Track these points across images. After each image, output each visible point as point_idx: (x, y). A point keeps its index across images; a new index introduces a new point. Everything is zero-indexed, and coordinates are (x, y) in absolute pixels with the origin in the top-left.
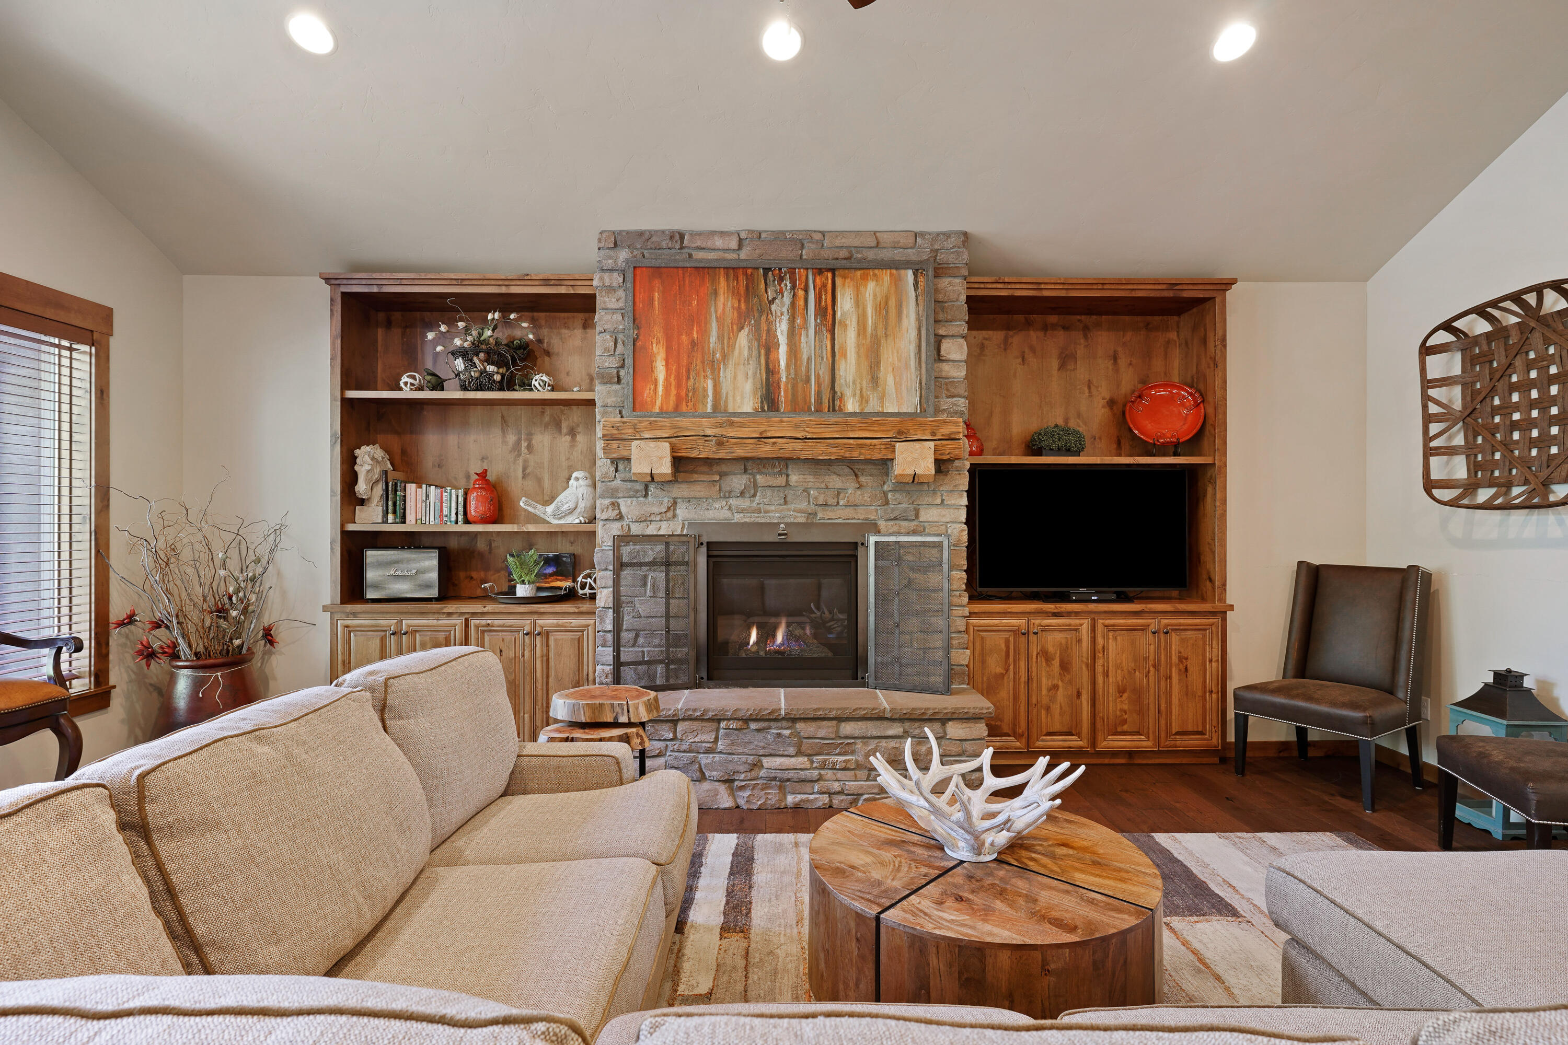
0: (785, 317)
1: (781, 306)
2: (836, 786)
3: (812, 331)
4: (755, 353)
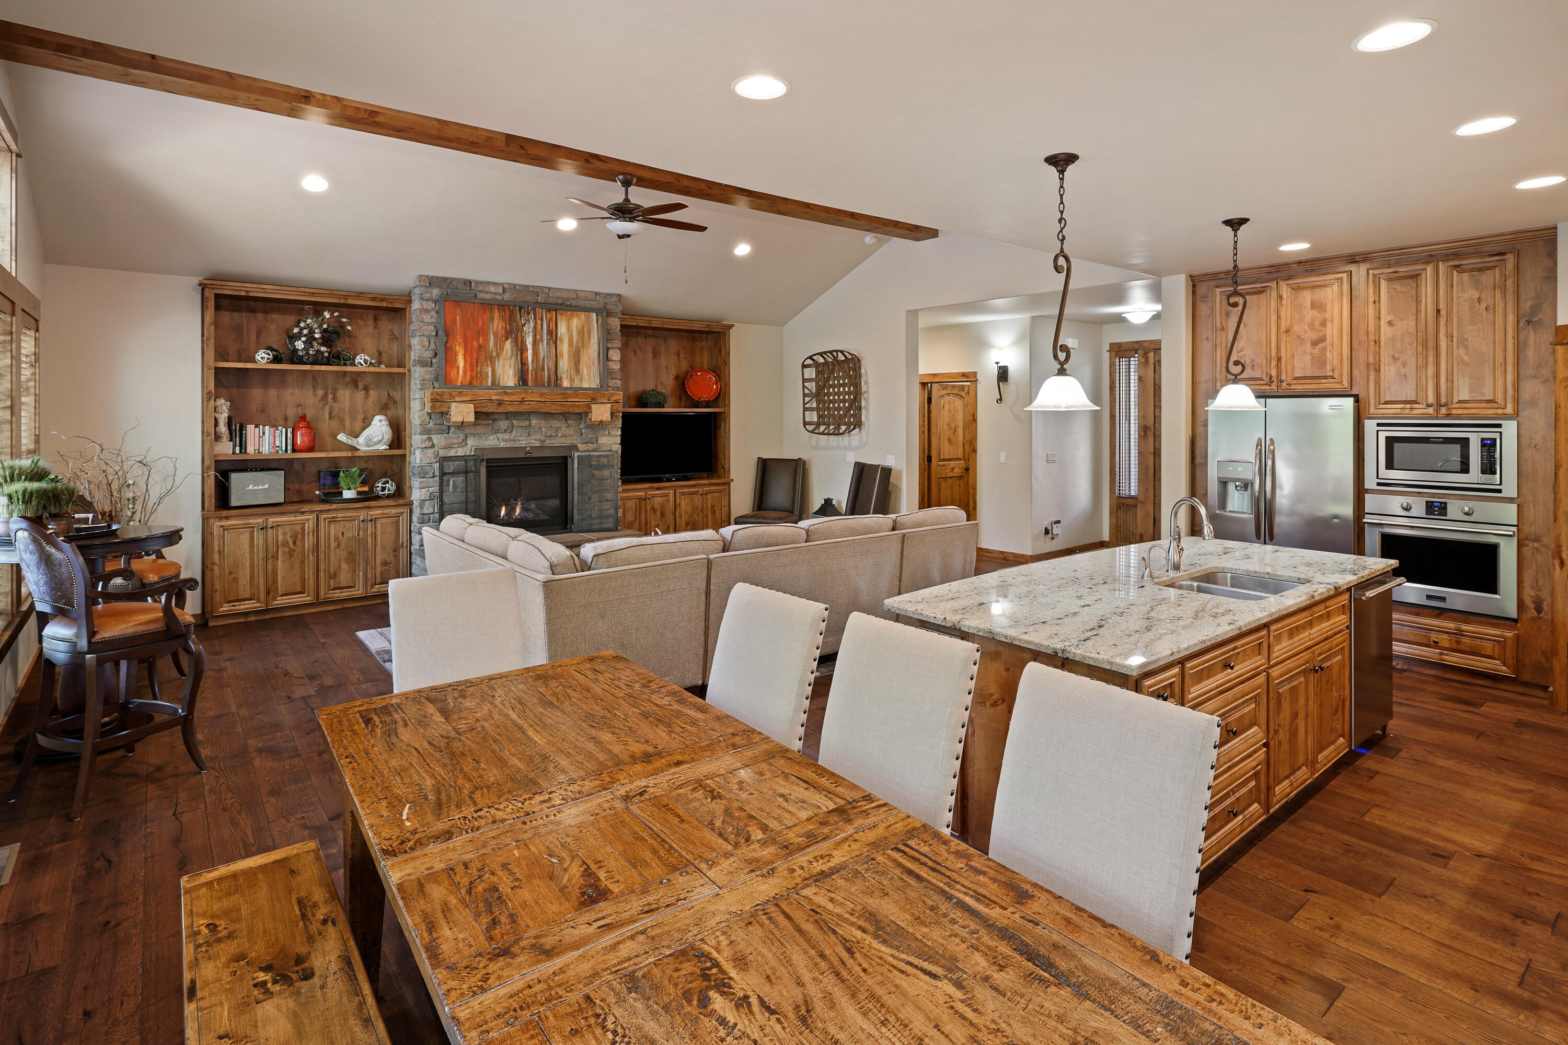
0: (531, 334)
1: (528, 329)
3: (545, 343)
4: (515, 353)
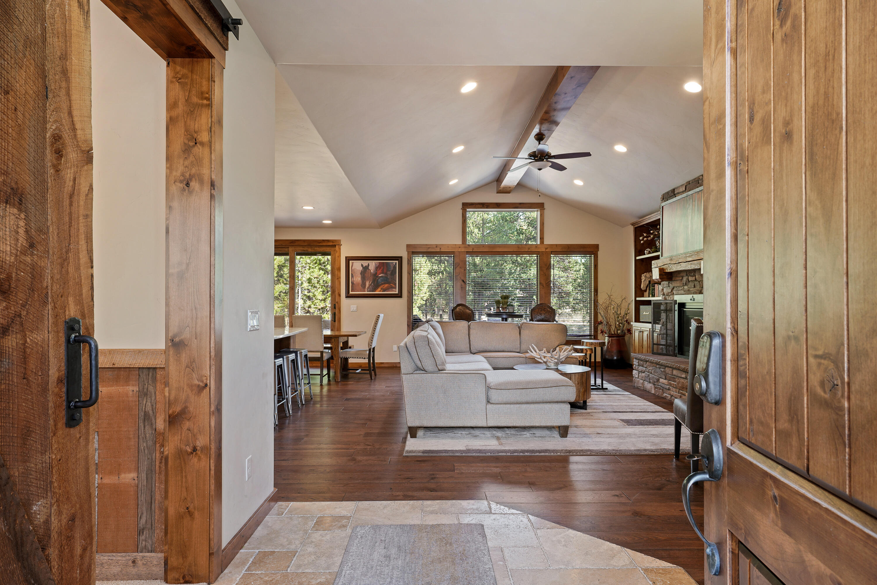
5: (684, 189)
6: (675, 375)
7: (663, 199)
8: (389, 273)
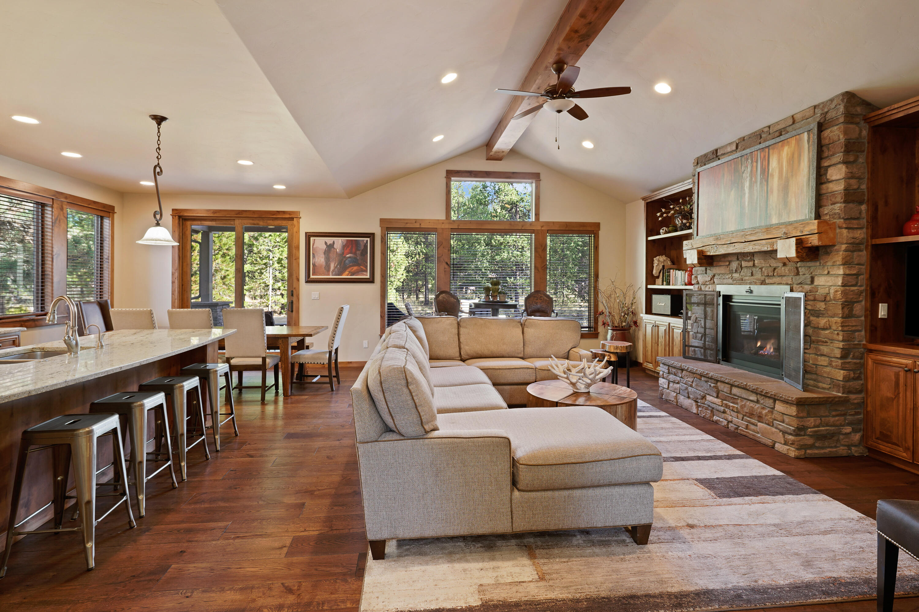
0: (748, 179)
1: (747, 174)
2: (730, 418)
3: (759, 183)
4: (737, 200)
5: (734, 148)
6: (734, 395)
7: (698, 163)
8: (359, 253)
